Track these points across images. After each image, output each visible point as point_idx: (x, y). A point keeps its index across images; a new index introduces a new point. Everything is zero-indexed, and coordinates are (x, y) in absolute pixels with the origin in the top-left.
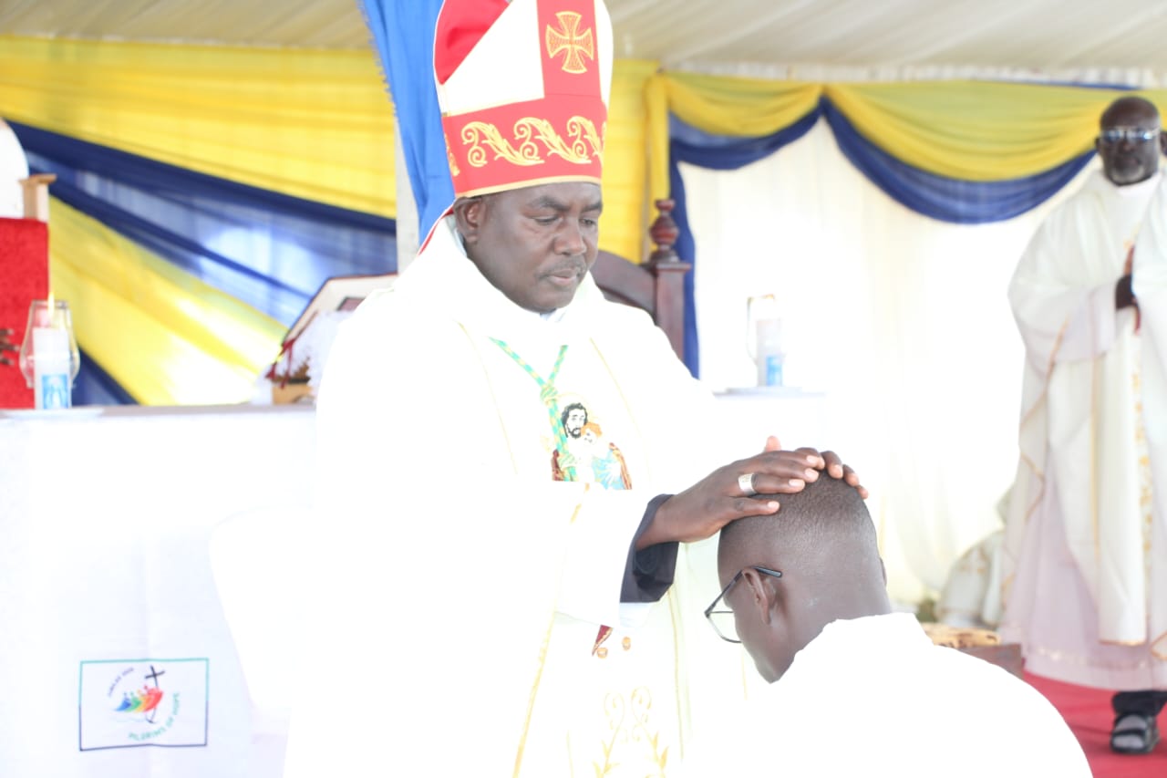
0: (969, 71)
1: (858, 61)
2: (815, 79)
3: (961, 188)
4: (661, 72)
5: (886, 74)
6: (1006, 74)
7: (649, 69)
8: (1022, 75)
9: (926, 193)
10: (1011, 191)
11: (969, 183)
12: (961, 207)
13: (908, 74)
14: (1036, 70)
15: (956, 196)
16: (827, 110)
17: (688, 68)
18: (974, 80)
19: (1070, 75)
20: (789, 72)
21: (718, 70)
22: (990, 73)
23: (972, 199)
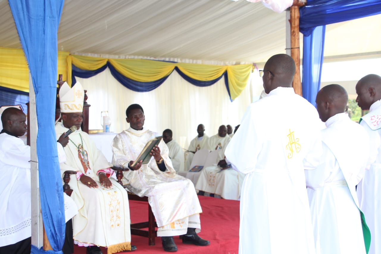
0: (141, 57)
1: (115, 54)
2: (107, 57)
3: (139, 84)
4: (70, 54)
5: (122, 57)
6: (149, 58)
7: (68, 54)
8: (152, 58)
9: (131, 84)
10: (150, 84)
11: (141, 82)
12: (139, 88)
13: (127, 57)
14: (155, 58)
15: (138, 85)
16: (109, 65)
17: (76, 54)
18: (142, 59)
19: (163, 59)
20: (100, 56)
21: (83, 55)
22: (145, 58)
23: (141, 86)
